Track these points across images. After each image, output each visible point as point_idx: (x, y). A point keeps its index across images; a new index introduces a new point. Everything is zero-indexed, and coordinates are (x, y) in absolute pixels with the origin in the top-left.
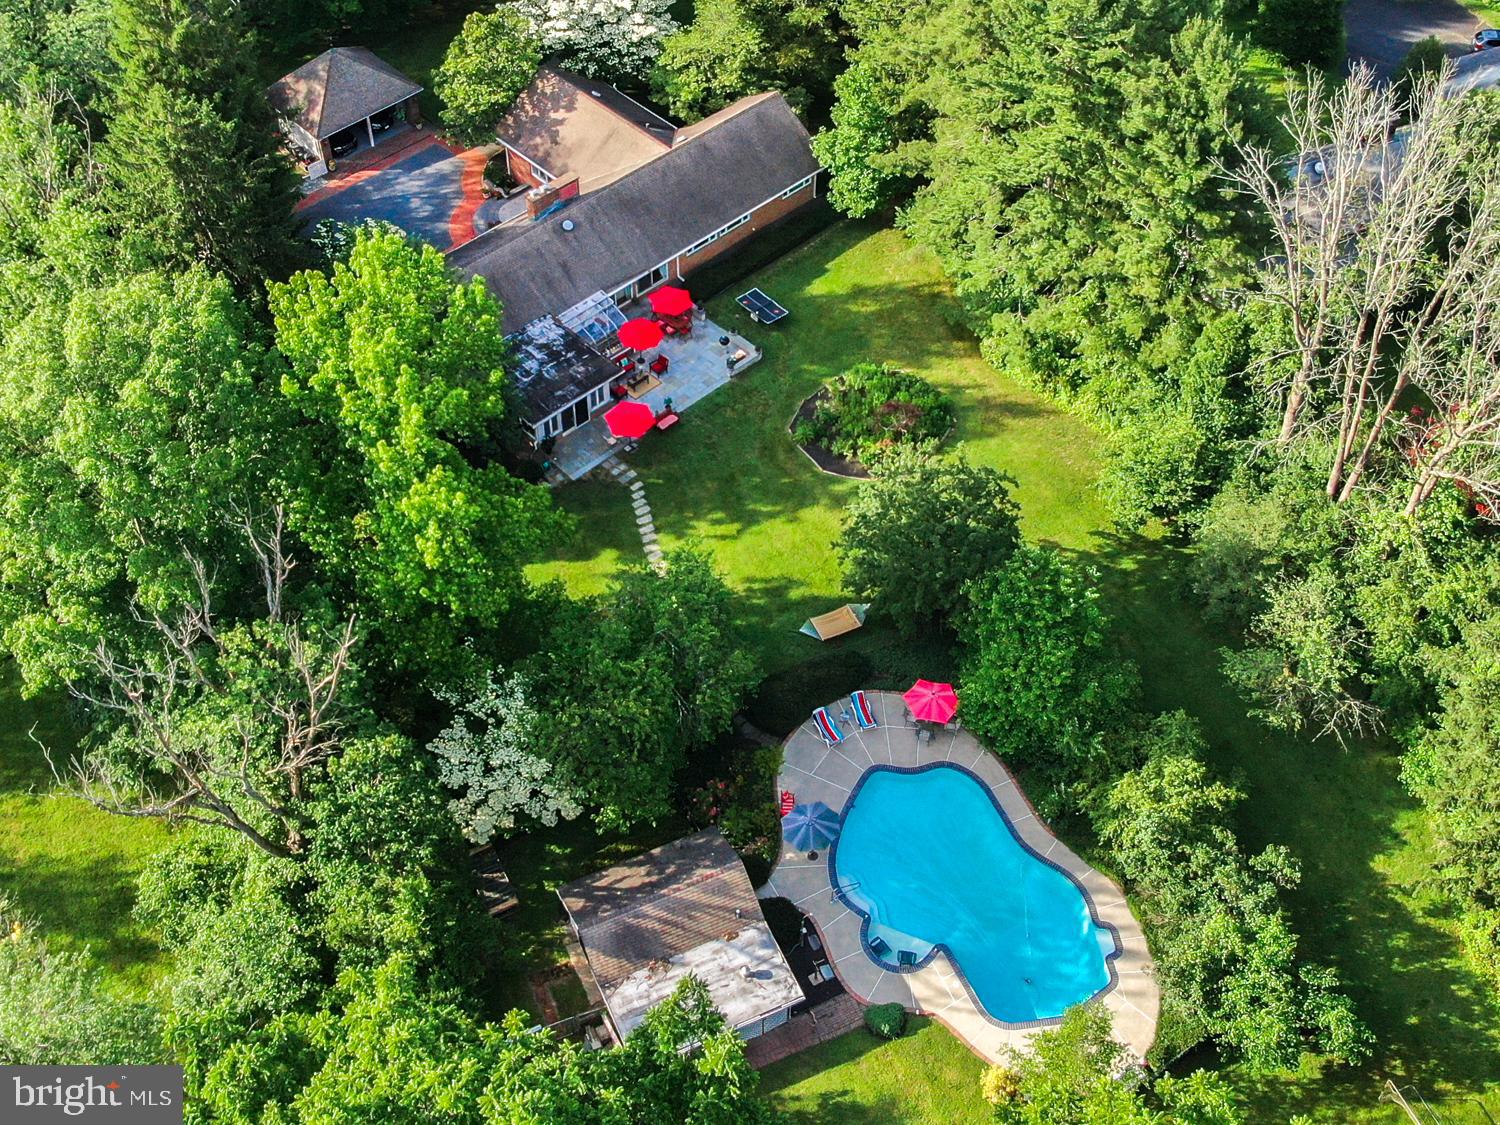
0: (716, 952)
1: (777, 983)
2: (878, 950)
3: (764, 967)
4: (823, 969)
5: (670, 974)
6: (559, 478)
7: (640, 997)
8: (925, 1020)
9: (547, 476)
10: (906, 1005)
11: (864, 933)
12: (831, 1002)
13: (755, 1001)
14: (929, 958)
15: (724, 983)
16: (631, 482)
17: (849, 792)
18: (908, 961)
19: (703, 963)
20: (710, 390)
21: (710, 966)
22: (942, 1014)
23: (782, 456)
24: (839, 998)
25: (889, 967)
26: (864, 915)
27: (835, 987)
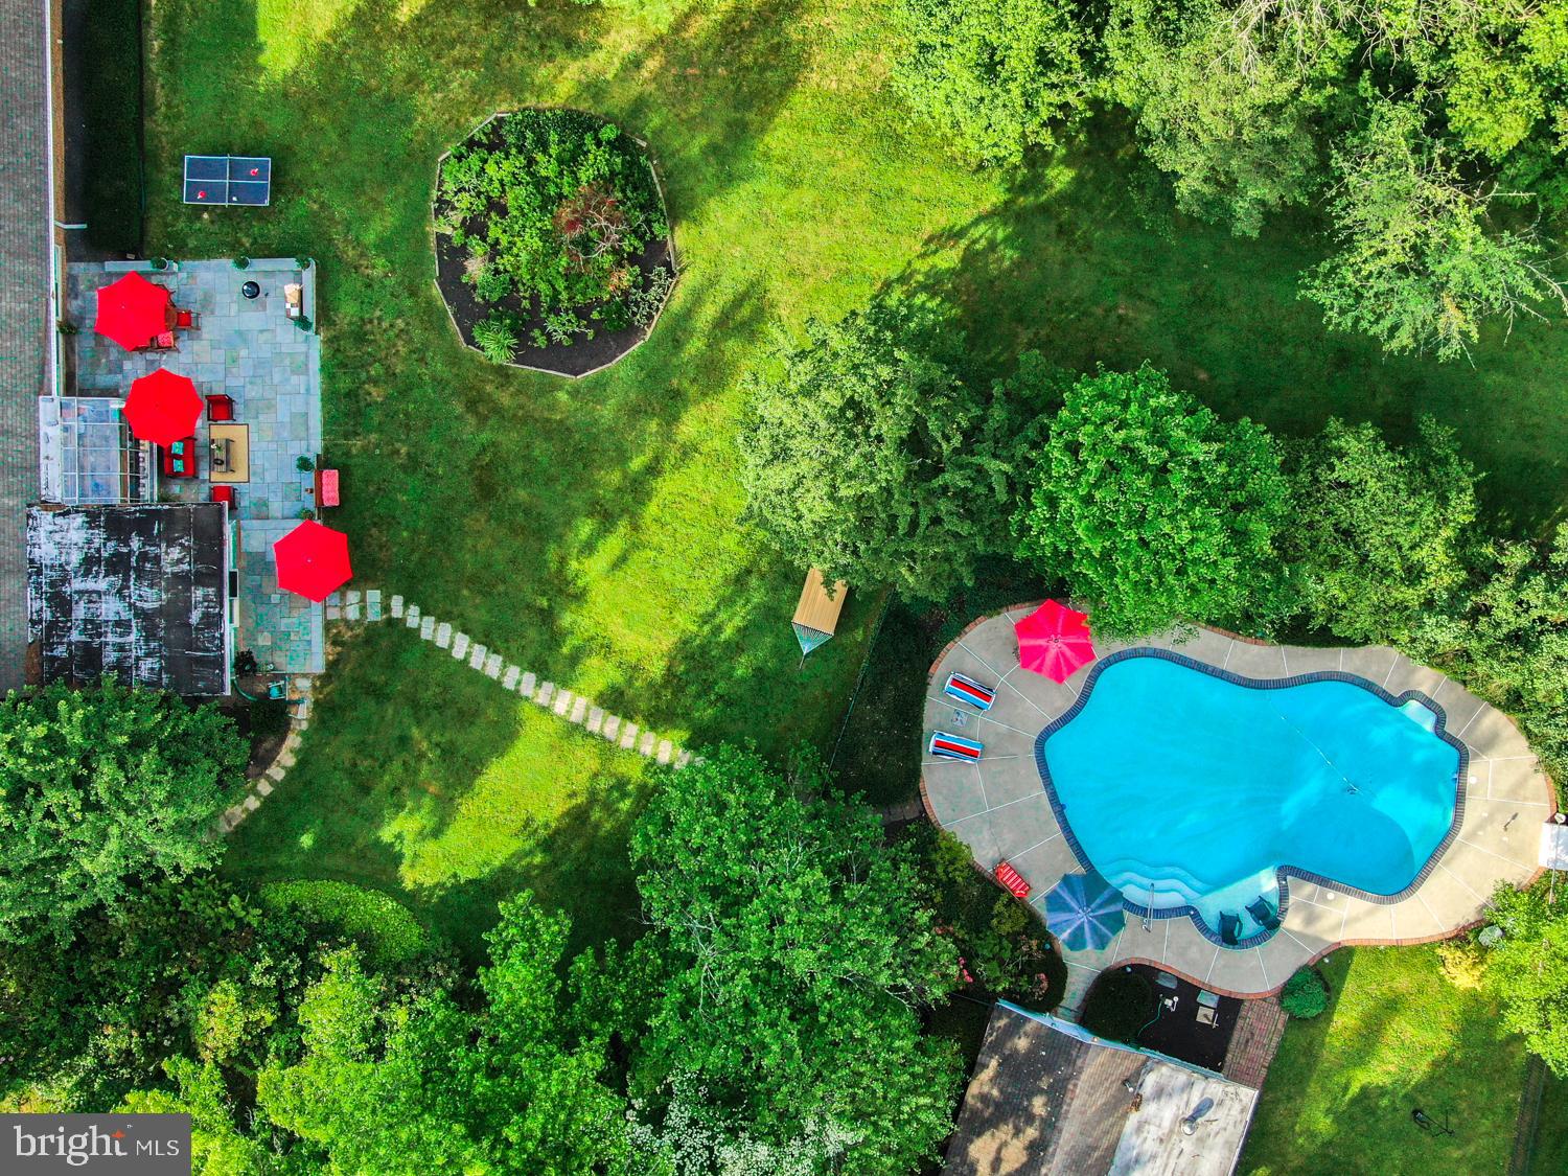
0: (1139, 1129)
2: (1228, 933)
4: (1201, 999)
6: (304, 684)
9: (289, 696)
11: (1203, 928)
12: (1240, 1022)
13: (1221, 1139)
14: (1283, 895)
15: (1177, 1151)
16: (386, 609)
17: (1041, 793)
18: (1267, 917)
20: (316, 380)
22: (1344, 936)
23: (505, 399)
24: (1243, 1013)
25: (1255, 940)
26: (1187, 910)
27: (1230, 1007)
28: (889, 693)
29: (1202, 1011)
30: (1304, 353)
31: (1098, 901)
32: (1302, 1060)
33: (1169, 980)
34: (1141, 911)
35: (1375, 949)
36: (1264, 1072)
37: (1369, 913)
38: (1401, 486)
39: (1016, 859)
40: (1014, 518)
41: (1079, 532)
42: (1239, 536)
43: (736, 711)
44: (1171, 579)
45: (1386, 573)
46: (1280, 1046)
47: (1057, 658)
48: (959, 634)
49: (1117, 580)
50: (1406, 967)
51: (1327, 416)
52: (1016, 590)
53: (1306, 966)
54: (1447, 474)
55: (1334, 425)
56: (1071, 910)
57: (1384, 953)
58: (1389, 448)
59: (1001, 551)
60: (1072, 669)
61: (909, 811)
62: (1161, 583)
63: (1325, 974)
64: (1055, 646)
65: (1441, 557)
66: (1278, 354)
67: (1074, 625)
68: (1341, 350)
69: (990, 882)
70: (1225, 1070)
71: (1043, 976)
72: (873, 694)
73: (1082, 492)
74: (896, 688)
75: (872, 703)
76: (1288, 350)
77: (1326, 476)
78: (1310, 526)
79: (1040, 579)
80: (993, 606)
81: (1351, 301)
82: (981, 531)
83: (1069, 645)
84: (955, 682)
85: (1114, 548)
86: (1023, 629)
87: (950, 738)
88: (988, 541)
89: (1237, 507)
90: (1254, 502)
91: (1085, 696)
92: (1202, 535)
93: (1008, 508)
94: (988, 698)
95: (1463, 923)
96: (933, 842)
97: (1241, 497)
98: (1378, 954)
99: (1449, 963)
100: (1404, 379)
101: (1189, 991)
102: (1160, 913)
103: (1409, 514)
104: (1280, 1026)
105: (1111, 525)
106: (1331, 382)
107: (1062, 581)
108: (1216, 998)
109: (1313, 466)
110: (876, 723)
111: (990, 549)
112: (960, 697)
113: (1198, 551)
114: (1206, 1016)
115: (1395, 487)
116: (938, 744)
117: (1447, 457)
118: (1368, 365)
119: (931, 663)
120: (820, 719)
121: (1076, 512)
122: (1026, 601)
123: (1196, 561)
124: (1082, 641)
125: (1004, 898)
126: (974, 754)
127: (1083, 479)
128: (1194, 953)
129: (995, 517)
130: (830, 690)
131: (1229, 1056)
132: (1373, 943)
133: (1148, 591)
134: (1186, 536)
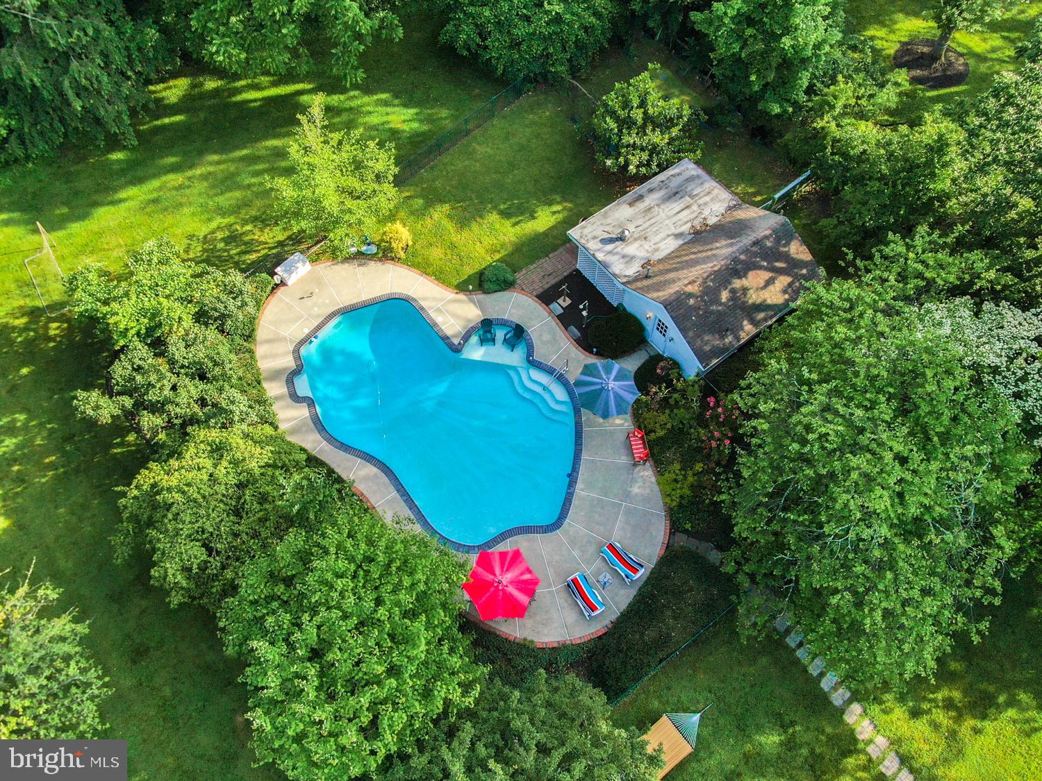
0: (656, 250)
1: (594, 238)
2: (518, 334)
3: (609, 247)
4: (560, 311)
5: (689, 225)
7: (706, 204)
8: (461, 287)
10: (481, 296)
11: (530, 347)
13: (609, 221)
14: (466, 338)
15: (640, 228)
17: (579, 491)
18: (486, 329)
19: (665, 239)
21: (657, 238)
22: (450, 295)
24: (541, 290)
25: (503, 323)
26: (532, 363)
27: (546, 298)
28: (650, 634)
29: (565, 305)
30: (158, 681)
31: (593, 388)
32: (524, 249)
33: (573, 332)
34: (561, 379)
35: (438, 279)
36: (551, 255)
37: (425, 299)
38: (170, 516)
39: (624, 459)
40: (469, 701)
41: (423, 647)
42: (304, 558)
43: (776, 706)
44: (381, 558)
45: (235, 463)
46: (532, 263)
47: (508, 570)
48: (565, 646)
49: (422, 587)
50: (428, 259)
51: (176, 611)
52: (499, 649)
53: (484, 293)
54: (140, 507)
55: (175, 600)
56: (616, 395)
57: (434, 274)
58: (154, 550)
59: (498, 682)
60: (503, 555)
61: (682, 540)
62: (391, 561)
63: (477, 282)
64: (506, 578)
65: (192, 450)
66: (176, 693)
67: (477, 587)
68: (134, 662)
69: (653, 455)
70: (573, 268)
71: (658, 371)
72: (663, 641)
73: (393, 682)
74: (642, 634)
75: (669, 635)
76: (167, 691)
77: (216, 562)
78: (255, 535)
79: (475, 644)
80: (525, 649)
81: (74, 690)
82: (508, 709)
83: (494, 574)
84: (593, 608)
85: (405, 615)
86: (517, 610)
87: (622, 570)
88: (505, 698)
89: (289, 582)
90: (273, 577)
91: (503, 536)
92: (329, 576)
93: (468, 714)
94: (575, 581)
95: (379, 264)
96: (680, 506)
97: (280, 589)
98: (439, 276)
99: (403, 244)
100: (115, 607)
101: (566, 319)
102: (549, 371)
103: (183, 493)
104: (524, 272)
105: (392, 637)
106: (161, 643)
107: (462, 629)
108: (551, 306)
109: (215, 577)
110: (675, 618)
111: (507, 689)
112: (596, 596)
113: (342, 565)
114: (564, 301)
115: (175, 519)
116: (635, 571)
117: (129, 520)
118: (128, 636)
119: (600, 638)
120: (711, 654)
121: (412, 669)
122: (498, 636)
123: (351, 559)
124: (480, 570)
125: (653, 436)
126: (611, 547)
127: (383, 694)
128: (546, 337)
129: (484, 714)
130: (690, 671)
131: (565, 274)
132: (436, 282)
133: (405, 562)
134: (339, 584)
